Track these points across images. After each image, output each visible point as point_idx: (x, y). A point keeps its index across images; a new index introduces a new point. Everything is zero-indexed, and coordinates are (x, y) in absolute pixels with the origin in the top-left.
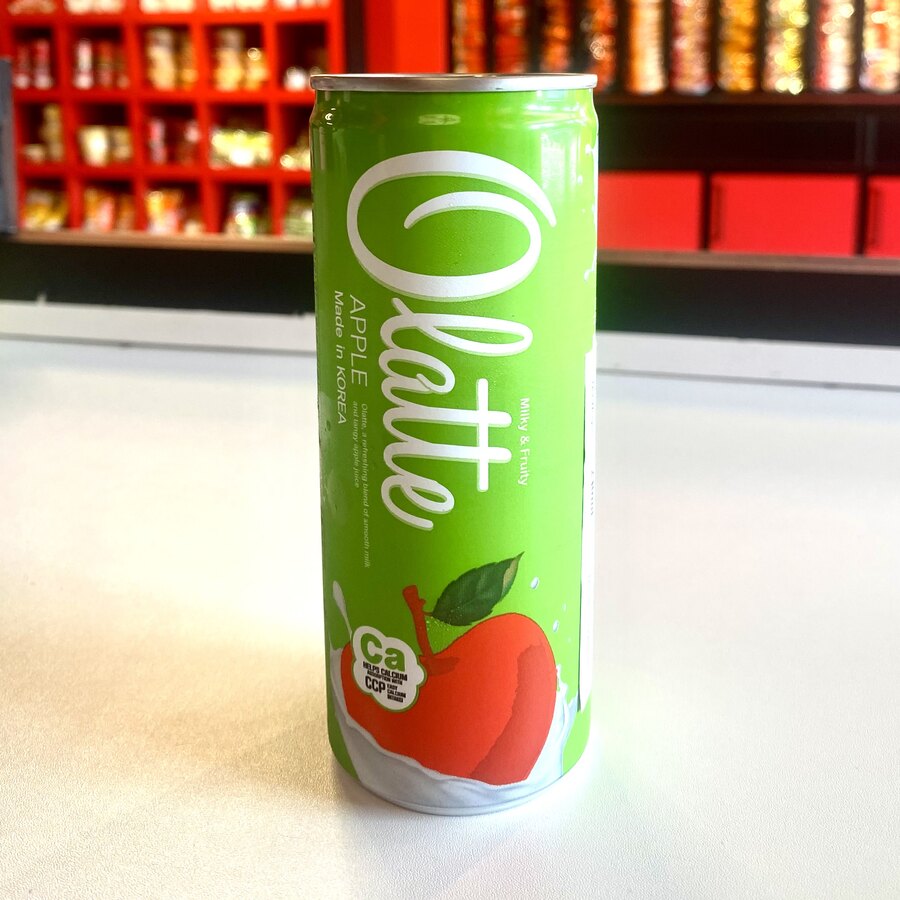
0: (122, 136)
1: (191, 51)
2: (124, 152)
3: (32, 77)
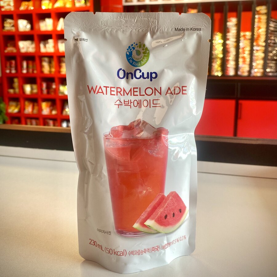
0: (35, 86)
1: (54, 63)
2: (35, 91)
3: (10, 70)
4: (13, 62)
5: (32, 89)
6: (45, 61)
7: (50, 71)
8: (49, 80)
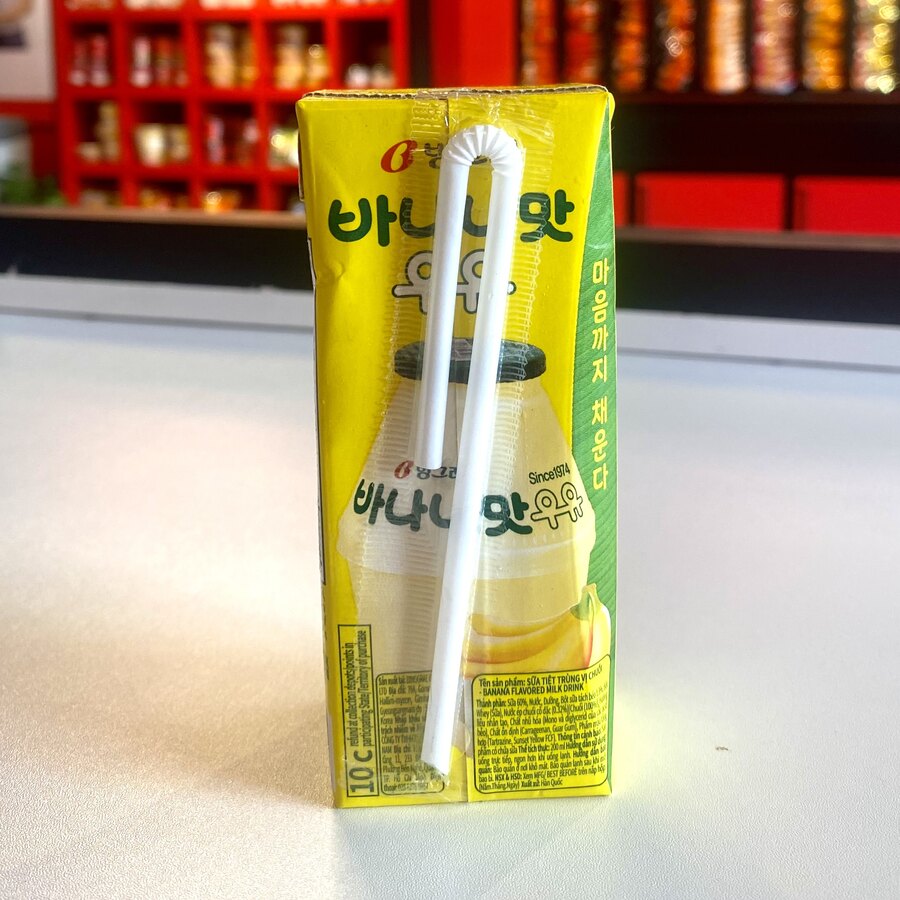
0: (180, 136)
1: (252, 47)
3: (88, 73)
4: (100, 44)
5: (169, 144)
6: (217, 39)
7: (238, 78)
8: (235, 109)
